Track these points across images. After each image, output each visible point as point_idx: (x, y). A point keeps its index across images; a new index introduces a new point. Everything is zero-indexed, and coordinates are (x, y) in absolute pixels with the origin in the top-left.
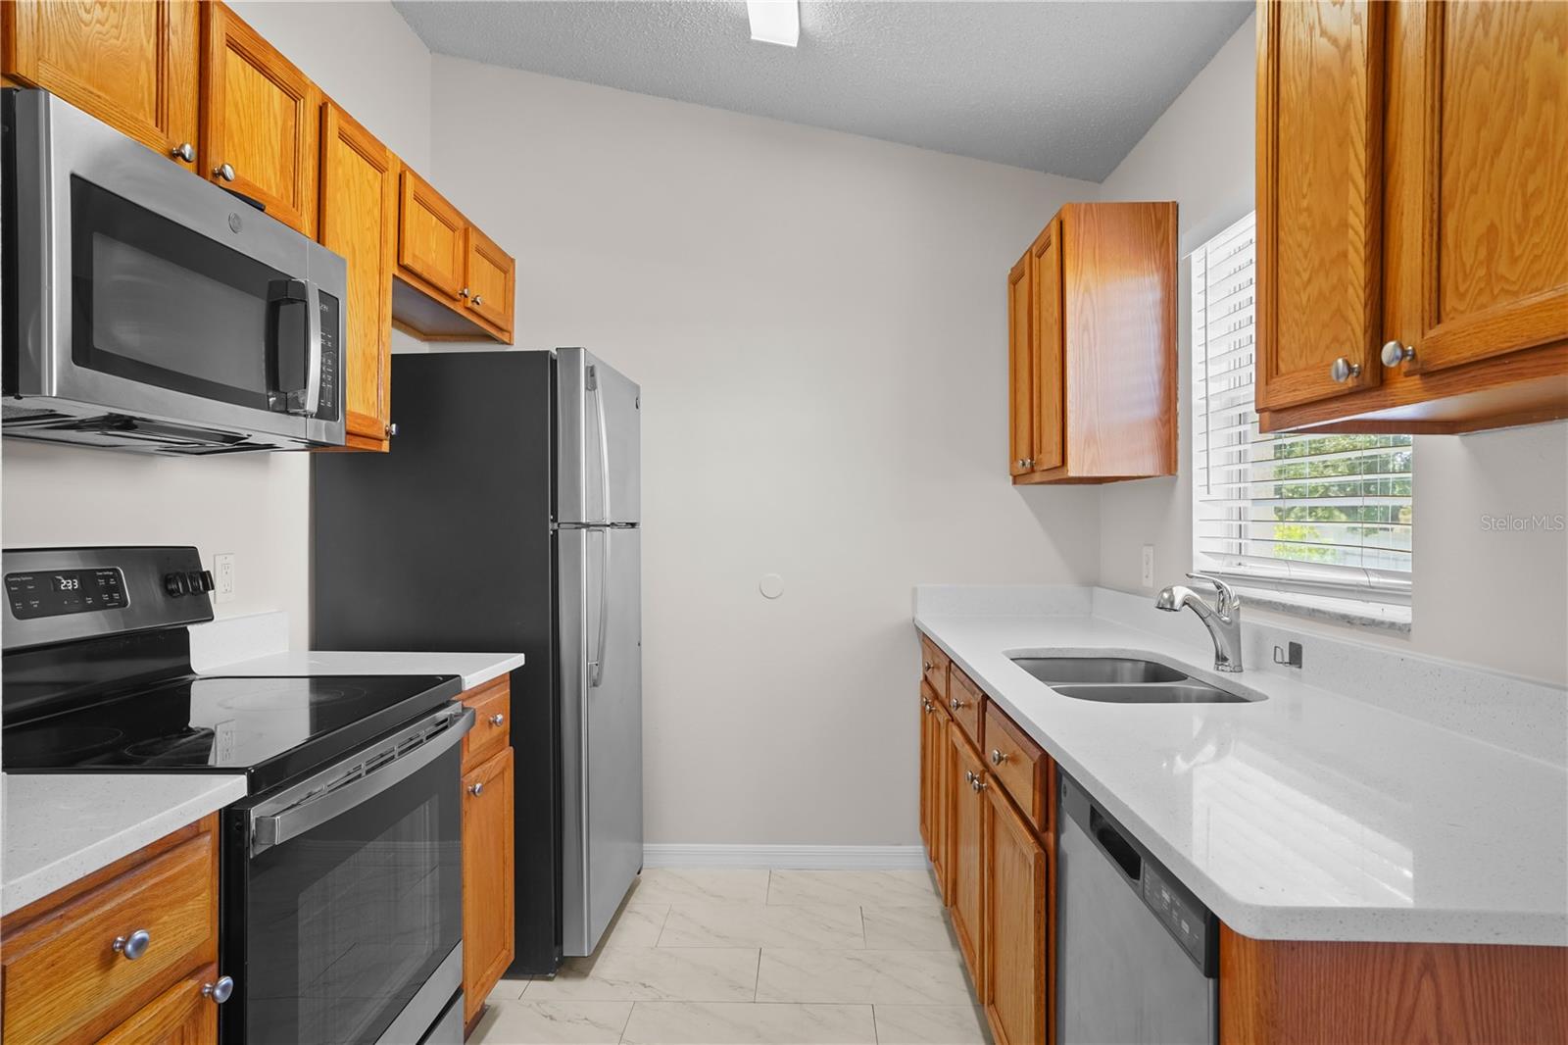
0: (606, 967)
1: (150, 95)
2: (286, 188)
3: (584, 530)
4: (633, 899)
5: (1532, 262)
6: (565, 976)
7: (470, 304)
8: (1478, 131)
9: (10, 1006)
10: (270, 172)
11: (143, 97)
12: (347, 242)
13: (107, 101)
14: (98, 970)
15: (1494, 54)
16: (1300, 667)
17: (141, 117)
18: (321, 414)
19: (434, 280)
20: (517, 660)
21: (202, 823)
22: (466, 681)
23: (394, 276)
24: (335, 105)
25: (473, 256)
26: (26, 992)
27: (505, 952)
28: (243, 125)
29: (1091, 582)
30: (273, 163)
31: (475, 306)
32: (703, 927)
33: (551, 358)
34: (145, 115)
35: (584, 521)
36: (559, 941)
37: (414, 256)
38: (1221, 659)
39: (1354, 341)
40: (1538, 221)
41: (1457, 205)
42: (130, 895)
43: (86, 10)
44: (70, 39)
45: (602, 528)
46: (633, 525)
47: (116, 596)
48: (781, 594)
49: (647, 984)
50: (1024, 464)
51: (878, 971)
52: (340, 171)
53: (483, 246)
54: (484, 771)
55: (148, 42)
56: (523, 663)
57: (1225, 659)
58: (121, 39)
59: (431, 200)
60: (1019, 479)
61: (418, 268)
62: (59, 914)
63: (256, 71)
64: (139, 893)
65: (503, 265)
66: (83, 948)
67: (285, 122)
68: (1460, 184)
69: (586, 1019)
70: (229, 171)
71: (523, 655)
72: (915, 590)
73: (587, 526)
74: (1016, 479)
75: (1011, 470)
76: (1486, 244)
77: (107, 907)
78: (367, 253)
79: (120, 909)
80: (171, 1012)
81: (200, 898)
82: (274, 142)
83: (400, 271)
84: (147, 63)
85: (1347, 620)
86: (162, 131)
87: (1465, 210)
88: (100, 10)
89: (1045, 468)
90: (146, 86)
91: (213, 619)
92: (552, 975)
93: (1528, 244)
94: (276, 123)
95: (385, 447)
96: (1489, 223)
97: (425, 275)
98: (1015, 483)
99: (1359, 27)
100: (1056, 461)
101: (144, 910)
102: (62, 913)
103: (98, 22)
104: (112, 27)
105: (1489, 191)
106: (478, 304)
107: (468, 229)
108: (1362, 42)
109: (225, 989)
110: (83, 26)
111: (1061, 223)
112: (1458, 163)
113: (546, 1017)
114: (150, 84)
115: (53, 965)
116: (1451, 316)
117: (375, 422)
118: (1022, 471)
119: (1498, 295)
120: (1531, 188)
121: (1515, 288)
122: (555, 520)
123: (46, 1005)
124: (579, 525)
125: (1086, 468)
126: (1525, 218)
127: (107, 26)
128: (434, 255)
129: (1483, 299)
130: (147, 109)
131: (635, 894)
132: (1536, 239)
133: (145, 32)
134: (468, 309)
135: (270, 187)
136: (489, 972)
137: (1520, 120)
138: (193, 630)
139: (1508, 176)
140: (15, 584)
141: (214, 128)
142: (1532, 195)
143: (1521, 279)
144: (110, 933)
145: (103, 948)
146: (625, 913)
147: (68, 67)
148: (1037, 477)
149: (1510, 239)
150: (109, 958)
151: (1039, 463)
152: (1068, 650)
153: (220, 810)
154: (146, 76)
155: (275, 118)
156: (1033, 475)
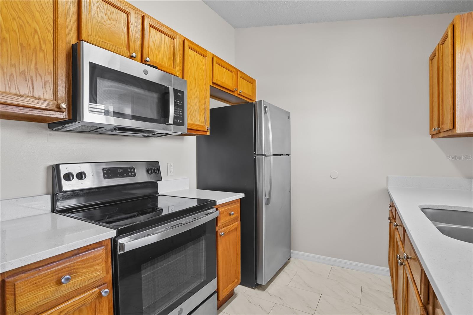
0: (271, 289)
1: (125, 41)
2: (171, 63)
3: (264, 157)
4: (286, 268)
6: (258, 289)
7: (239, 93)
9: (18, 295)
10: (165, 59)
11: (123, 43)
12: (193, 77)
13: (110, 44)
14: (55, 285)
17: (122, 47)
18: (175, 123)
19: (224, 86)
20: (242, 195)
21: (103, 243)
22: (218, 202)
23: (210, 86)
24: (188, 40)
25: (239, 79)
26: (24, 291)
27: (237, 280)
28: (156, 47)
30: (166, 57)
31: (241, 94)
32: (305, 282)
33: (254, 104)
34: (123, 47)
35: (264, 154)
36: (256, 279)
37: (217, 80)
42: (68, 264)
43: (105, 21)
44: (99, 29)
45: (269, 156)
46: (288, 155)
47: (133, 174)
48: (337, 178)
49: (281, 298)
50: (435, 130)
52: (190, 58)
53: (243, 76)
54: (227, 228)
55: (125, 28)
56: (244, 196)
58: (116, 28)
59: (223, 64)
60: (434, 136)
61: (218, 83)
62: (39, 269)
63: (160, 33)
64: (72, 264)
65: (252, 81)
66: (49, 279)
67: (170, 46)
69: (260, 305)
70: (148, 59)
71: (244, 194)
72: (387, 178)
73: (265, 155)
74: (433, 136)
75: (430, 133)
77: (59, 267)
78: (200, 79)
79: (64, 268)
80: (87, 298)
81: (99, 265)
82: (166, 50)
83: (213, 84)
84: (124, 33)
86: (128, 51)
88: (109, 21)
89: (445, 130)
90: (124, 38)
91: (162, 180)
92: (254, 288)
94: (167, 46)
95: (208, 133)
97: (221, 85)
98: (432, 137)
100: (450, 126)
101: (75, 268)
102: (40, 269)
103: (109, 24)
104: (113, 25)
107: (237, 71)
109: (106, 292)
110: (104, 25)
111: (453, 26)
113: (249, 301)
114: (125, 38)
115: (35, 284)
117: (203, 127)
118: (435, 133)
122: (255, 154)
123: (32, 295)
124: (262, 155)
125: (466, 129)
127: (112, 25)
128: (225, 79)
130: (124, 46)
131: (287, 266)
133: (124, 25)
134: (238, 94)
135: (165, 63)
136: (230, 286)
138: (158, 182)
140: (106, 170)
141: (145, 48)
144: (60, 275)
145: (57, 279)
146: (282, 272)
147: (99, 37)
148: (442, 135)
150: (59, 283)
151: (443, 128)
152: (455, 207)
153: (111, 238)
154: (124, 37)
155: (167, 44)
156: (440, 134)
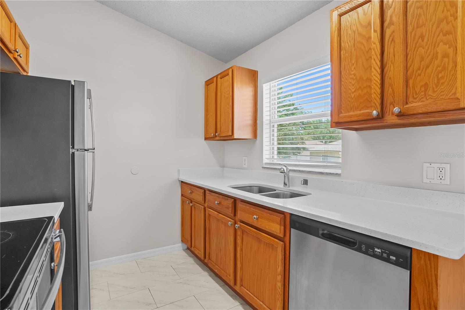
5: (441, 92)
7: (16, 57)
8: (421, 62)
15: (426, 46)
16: (307, 185)
29: (223, 166)
31: (19, 58)
33: (71, 83)
38: (285, 184)
39: (376, 107)
40: (443, 84)
41: (413, 78)
48: (137, 173)
50: (215, 135)
51: (189, 285)
57: (286, 185)
68: (414, 73)
72: (179, 170)
74: (206, 139)
76: (424, 87)
85: (321, 173)
87: (416, 79)
93: (439, 88)
96: (425, 83)
99: (376, 34)
105: (425, 76)
106: (21, 57)
108: (378, 37)
111: (232, 70)
112: (414, 69)
116: (411, 103)
118: (212, 137)
119: (428, 99)
120: (440, 75)
121: (435, 98)
122: (73, 148)
125: (238, 136)
126: (438, 82)
129: (424, 99)
132: (442, 87)
137: (436, 61)
139: (432, 73)
142: (440, 78)
143: (437, 96)
149: (433, 87)
151: (219, 134)
156: (215, 138)
